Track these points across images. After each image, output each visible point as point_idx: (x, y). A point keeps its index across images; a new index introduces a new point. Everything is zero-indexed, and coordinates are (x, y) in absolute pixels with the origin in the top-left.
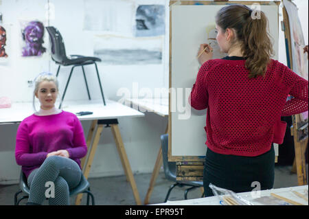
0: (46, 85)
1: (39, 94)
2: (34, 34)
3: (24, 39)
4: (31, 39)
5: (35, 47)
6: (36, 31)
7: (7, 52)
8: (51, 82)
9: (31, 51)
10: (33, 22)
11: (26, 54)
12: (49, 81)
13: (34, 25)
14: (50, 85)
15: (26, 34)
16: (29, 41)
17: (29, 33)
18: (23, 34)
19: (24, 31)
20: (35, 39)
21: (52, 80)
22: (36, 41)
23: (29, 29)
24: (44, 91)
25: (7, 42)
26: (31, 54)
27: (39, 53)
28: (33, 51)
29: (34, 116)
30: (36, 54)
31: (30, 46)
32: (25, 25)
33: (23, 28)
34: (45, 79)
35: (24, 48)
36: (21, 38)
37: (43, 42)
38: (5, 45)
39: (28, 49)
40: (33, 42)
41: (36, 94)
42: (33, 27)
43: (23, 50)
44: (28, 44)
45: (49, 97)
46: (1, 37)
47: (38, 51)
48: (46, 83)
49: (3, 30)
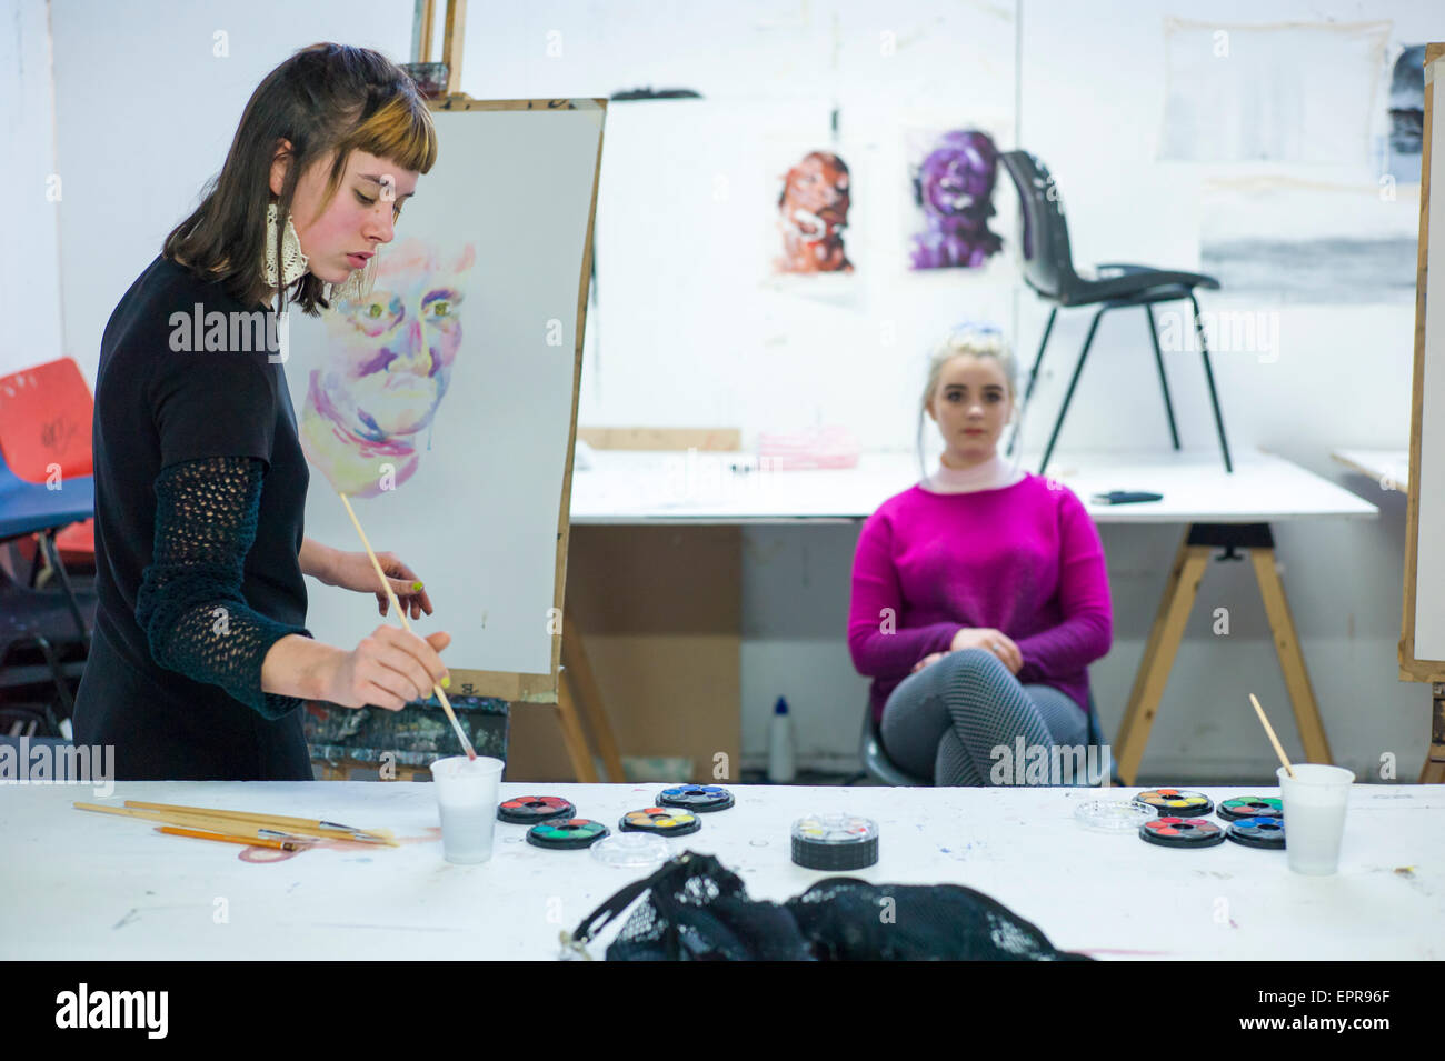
0: (965, 373)
1: (941, 405)
2: (958, 181)
3: (920, 200)
4: (946, 200)
5: (961, 233)
6: (966, 170)
8: (986, 363)
9: (944, 251)
10: (955, 136)
11: (926, 261)
12: (979, 354)
13: (958, 145)
14: (983, 374)
15: (926, 179)
16: (940, 208)
17: (937, 179)
18: (917, 184)
19: (921, 169)
20: (963, 202)
21: (991, 353)
22: (965, 211)
23: (938, 163)
24: (957, 393)
26: (945, 262)
27: (976, 256)
28: (953, 249)
29: (917, 491)
30: (964, 262)
31: (944, 229)
33: (918, 159)
34: (965, 350)
35: (917, 238)
37: (993, 212)
38: (845, 224)
39: (934, 242)
40: (955, 211)
41: (929, 405)
42: (956, 155)
43: (914, 247)
44: (935, 221)
45: (974, 418)
46: (831, 197)
47: (972, 248)
48: (965, 362)
49: (838, 167)
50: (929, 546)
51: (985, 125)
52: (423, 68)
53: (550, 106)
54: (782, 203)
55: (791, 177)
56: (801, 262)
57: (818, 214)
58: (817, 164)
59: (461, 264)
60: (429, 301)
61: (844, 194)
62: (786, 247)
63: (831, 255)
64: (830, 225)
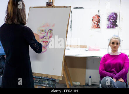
0: (114, 41)
1: (111, 45)
2: (113, 18)
3: (108, 20)
4: (111, 20)
5: (113, 24)
6: (114, 17)
7: (100, 26)
8: (117, 40)
9: (111, 26)
10: (113, 13)
11: (108, 27)
12: (116, 39)
13: (113, 14)
14: (116, 41)
16: (110, 21)
17: (110, 18)
18: (108, 18)
19: (108, 17)
20: (113, 21)
21: (118, 39)
23: (110, 16)
24: (113, 43)
26: (111, 28)
27: (114, 27)
28: (112, 26)
30: (113, 28)
32: (109, 14)
33: (108, 16)
34: (114, 38)
35: (108, 25)
37: (117, 22)
38: (100, 23)
39: (109, 25)
40: (112, 22)
41: (110, 44)
42: (112, 15)
43: (107, 26)
44: (110, 23)
46: (98, 20)
47: (114, 26)
48: (114, 40)
49: (99, 16)
51: (116, 12)
52: (50, 3)
53: (64, 7)
54: (92, 20)
55: (94, 17)
56: (94, 27)
57: (96, 22)
58: (97, 16)
59: (53, 26)
60: (49, 30)
61: (100, 20)
62: (93, 25)
63: (98, 26)
64: (98, 23)
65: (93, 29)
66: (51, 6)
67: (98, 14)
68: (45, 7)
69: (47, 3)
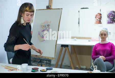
2: (112, 16)
3: (108, 17)
4: (111, 17)
5: (112, 20)
6: (113, 15)
7: (102, 22)
9: (110, 22)
10: (111, 11)
11: (108, 23)
12: (104, 31)
15: (109, 16)
16: (110, 18)
17: (110, 15)
18: (108, 16)
19: (108, 15)
20: (112, 17)
22: (112, 18)
23: (110, 14)
25: (102, 19)
26: (110, 23)
28: (111, 22)
29: (99, 43)
30: (112, 23)
31: (110, 20)
32: (109, 12)
33: (108, 14)
35: (108, 21)
36: (107, 17)
38: (101, 19)
39: (109, 21)
40: (111, 18)
42: (111, 13)
43: (108, 22)
44: (109, 19)
45: (103, 37)
46: (100, 17)
47: (113, 22)
48: (103, 32)
49: (101, 14)
50: (99, 48)
52: (48, 6)
53: (58, 9)
54: (96, 17)
55: (96, 15)
56: (97, 23)
57: (99, 19)
58: (99, 14)
59: (50, 23)
60: (47, 25)
61: (101, 17)
62: (96, 21)
63: (100, 22)
64: (100, 20)
65: (96, 24)
66: (49, 8)
67: (99, 12)
68: (46, 9)
69: (47, 6)
